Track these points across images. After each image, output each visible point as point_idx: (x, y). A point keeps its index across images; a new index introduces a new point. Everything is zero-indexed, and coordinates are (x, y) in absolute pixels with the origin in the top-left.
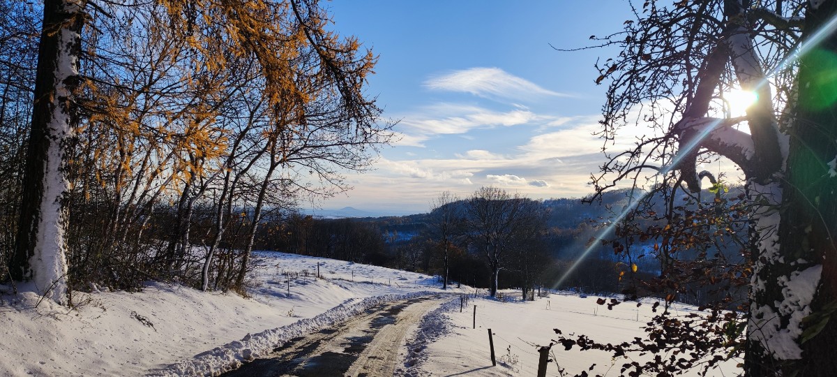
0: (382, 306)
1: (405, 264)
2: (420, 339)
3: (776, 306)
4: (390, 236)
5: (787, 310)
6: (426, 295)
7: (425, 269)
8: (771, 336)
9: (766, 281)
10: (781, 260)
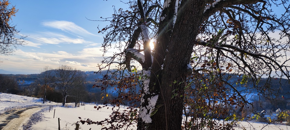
0: (14, 111)
1: (27, 93)
2: (29, 123)
3: (147, 107)
4: (21, 82)
5: (149, 108)
6: (35, 106)
7: (36, 95)
8: (145, 116)
9: (145, 100)
10: (149, 93)
